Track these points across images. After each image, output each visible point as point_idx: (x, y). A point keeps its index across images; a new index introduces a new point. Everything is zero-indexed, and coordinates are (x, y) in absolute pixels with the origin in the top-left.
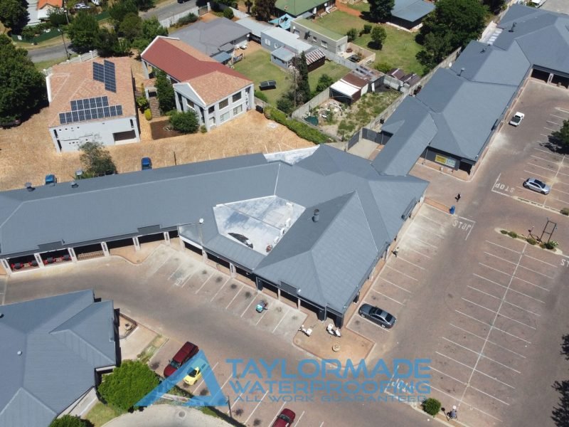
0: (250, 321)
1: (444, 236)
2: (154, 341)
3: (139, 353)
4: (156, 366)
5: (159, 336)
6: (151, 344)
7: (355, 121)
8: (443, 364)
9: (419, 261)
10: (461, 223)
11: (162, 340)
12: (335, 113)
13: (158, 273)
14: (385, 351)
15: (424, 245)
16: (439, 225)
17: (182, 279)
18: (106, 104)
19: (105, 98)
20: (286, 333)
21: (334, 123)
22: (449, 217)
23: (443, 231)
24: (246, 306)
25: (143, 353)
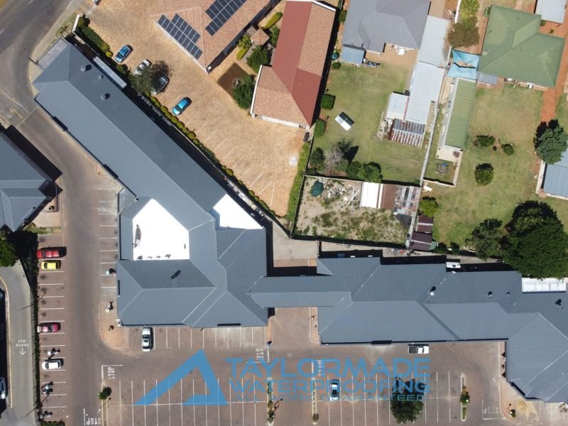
0: (101, 270)
1: (242, 347)
2: (56, 228)
3: (43, 226)
4: (43, 240)
5: (60, 228)
6: (52, 229)
7: (340, 222)
8: (139, 387)
9: (208, 342)
10: (262, 353)
11: (59, 231)
12: (342, 200)
13: (100, 191)
14: (128, 354)
15: (225, 339)
16: (251, 340)
17: (104, 210)
18: (195, 40)
19: (198, 36)
20: (105, 296)
21: (327, 208)
22: (263, 343)
23: (246, 345)
24: (110, 261)
25: (45, 228)
